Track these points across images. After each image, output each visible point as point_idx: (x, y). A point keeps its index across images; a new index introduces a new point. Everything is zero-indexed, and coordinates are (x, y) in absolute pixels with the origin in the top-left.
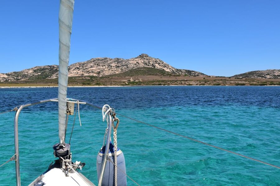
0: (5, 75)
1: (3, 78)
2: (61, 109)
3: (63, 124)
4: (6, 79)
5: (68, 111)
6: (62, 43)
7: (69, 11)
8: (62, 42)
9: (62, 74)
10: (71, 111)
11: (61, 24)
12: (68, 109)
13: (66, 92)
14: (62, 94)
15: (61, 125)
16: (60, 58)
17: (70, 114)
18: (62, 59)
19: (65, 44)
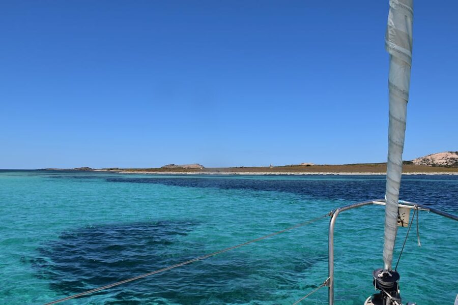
0: (454, 154)
1: (451, 159)
2: (390, 217)
3: (391, 240)
4: (456, 160)
5: (400, 220)
6: (394, 118)
7: (405, 69)
8: (394, 116)
9: (393, 163)
10: (404, 221)
11: (393, 89)
12: (399, 218)
13: (398, 190)
14: (392, 194)
15: (388, 242)
16: (390, 139)
17: (403, 226)
18: (394, 141)
19: (398, 118)
